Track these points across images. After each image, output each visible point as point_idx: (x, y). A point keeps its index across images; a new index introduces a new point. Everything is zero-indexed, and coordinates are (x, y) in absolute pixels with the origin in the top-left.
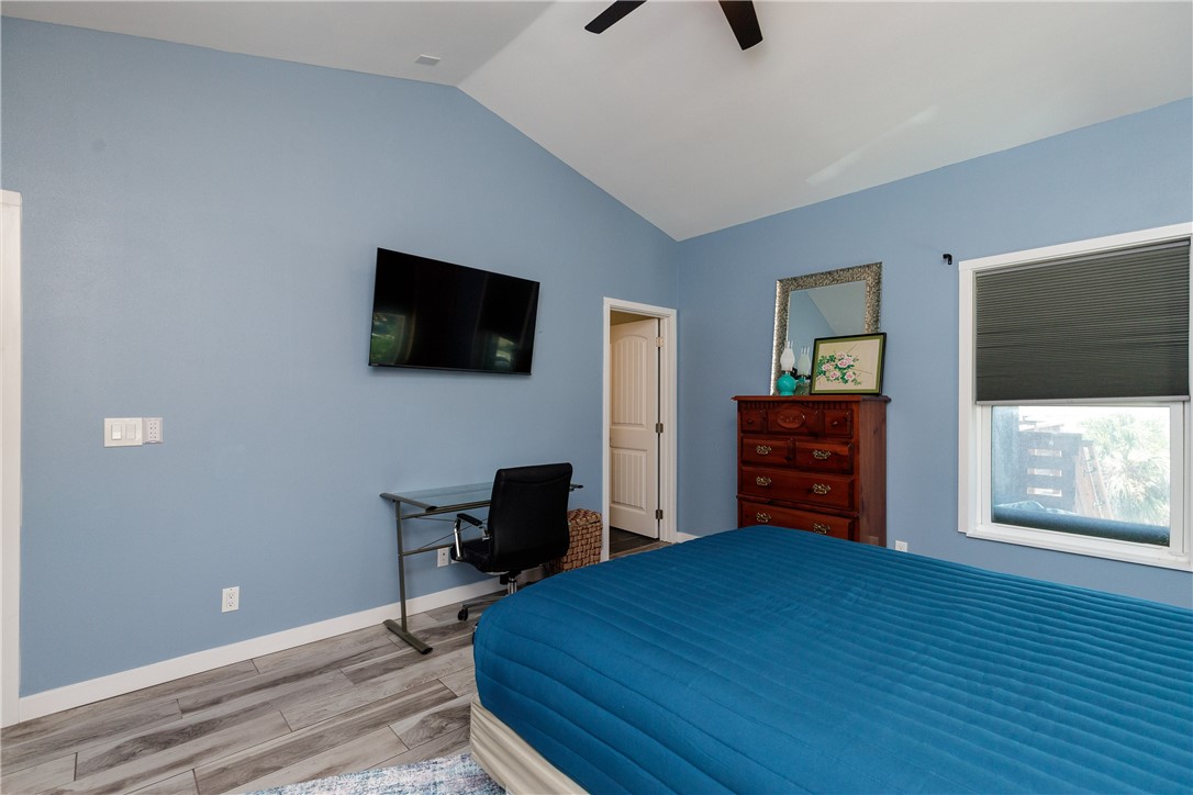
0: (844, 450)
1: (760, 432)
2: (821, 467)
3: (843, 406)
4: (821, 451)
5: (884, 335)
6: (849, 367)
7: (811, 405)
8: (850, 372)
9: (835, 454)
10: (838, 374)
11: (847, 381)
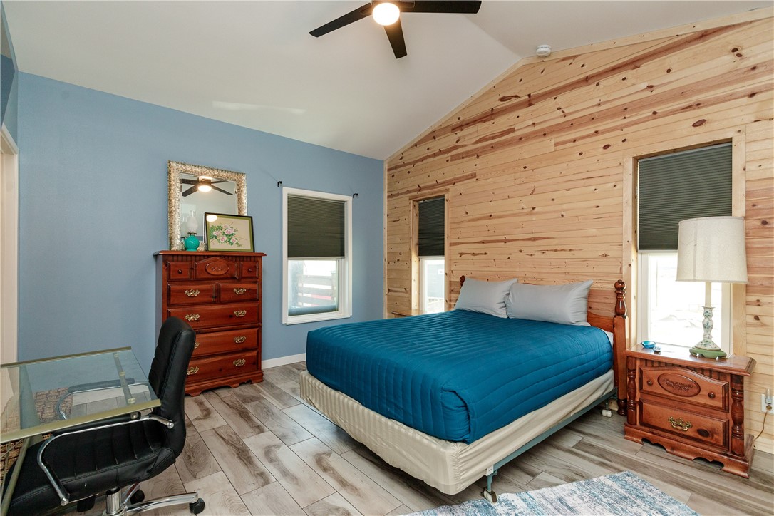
0: (255, 286)
1: (187, 280)
2: (239, 300)
3: (252, 259)
4: (240, 289)
5: (251, 217)
6: (232, 234)
7: (230, 258)
8: (233, 238)
9: (248, 290)
10: (226, 239)
11: (232, 244)
